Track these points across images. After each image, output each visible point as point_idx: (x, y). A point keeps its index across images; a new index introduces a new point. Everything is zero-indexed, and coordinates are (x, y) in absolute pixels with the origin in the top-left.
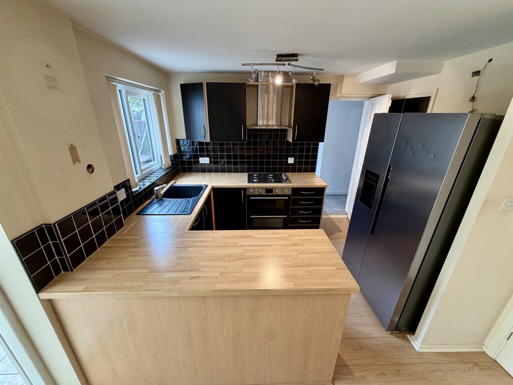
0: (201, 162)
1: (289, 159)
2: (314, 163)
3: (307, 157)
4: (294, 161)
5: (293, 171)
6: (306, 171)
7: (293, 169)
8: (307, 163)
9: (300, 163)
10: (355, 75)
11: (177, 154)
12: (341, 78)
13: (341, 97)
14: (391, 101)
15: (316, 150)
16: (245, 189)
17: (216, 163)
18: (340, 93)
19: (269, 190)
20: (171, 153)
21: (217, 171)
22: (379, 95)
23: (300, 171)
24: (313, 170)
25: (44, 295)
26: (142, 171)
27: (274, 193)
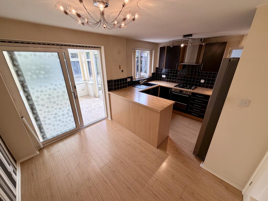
0: (162, 77)
1: (202, 80)
4: (204, 82)
7: (203, 85)
9: (208, 83)
11: (155, 73)
16: (171, 89)
17: (168, 78)
19: (181, 91)
20: (152, 72)
21: (167, 81)
23: (207, 87)
25: (109, 92)
26: (140, 76)
27: (183, 93)
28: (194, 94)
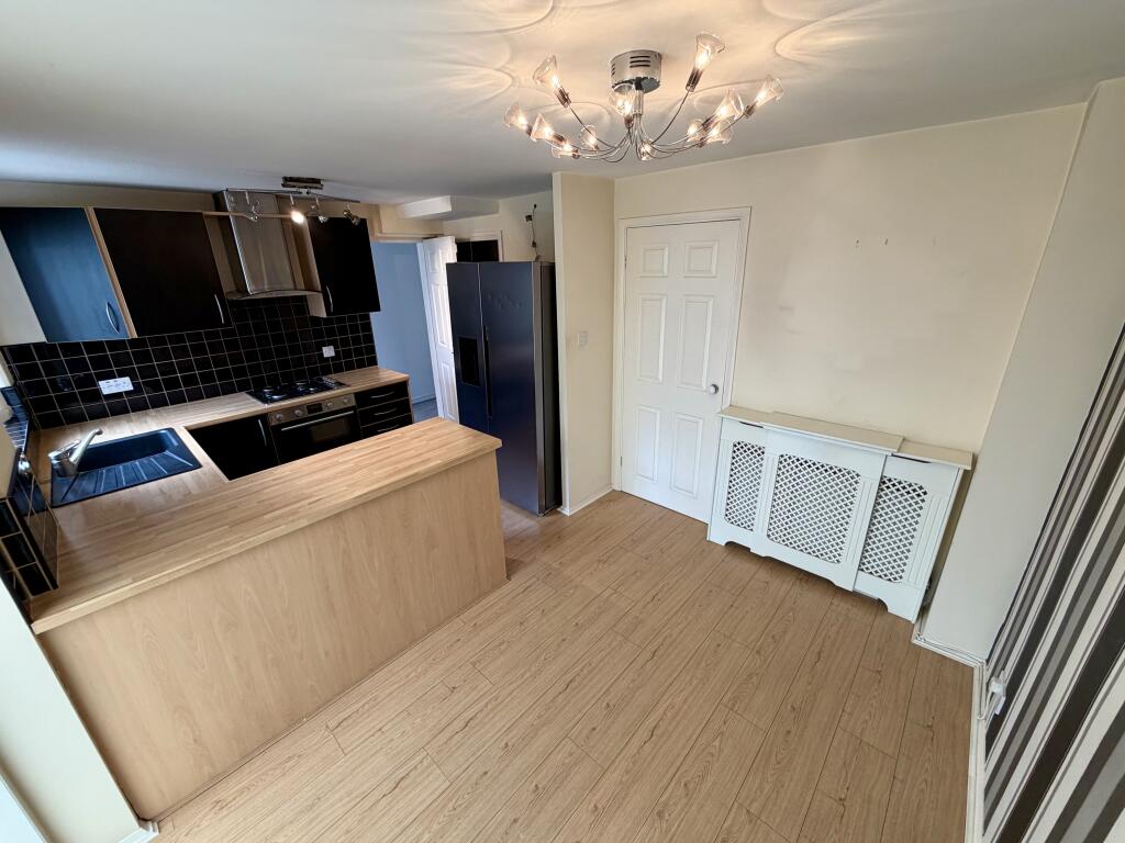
1: (325, 349)
2: (372, 350)
3: (356, 340)
4: (336, 352)
5: (338, 369)
6: (361, 365)
7: (337, 366)
8: (359, 352)
9: (347, 354)
10: (395, 206)
12: (376, 208)
13: (381, 238)
14: (456, 246)
15: (368, 327)
16: (264, 417)
18: (381, 232)
19: (314, 408)
22: (436, 236)
23: (350, 367)
24: (373, 362)
27: (325, 410)
28: (362, 397)
